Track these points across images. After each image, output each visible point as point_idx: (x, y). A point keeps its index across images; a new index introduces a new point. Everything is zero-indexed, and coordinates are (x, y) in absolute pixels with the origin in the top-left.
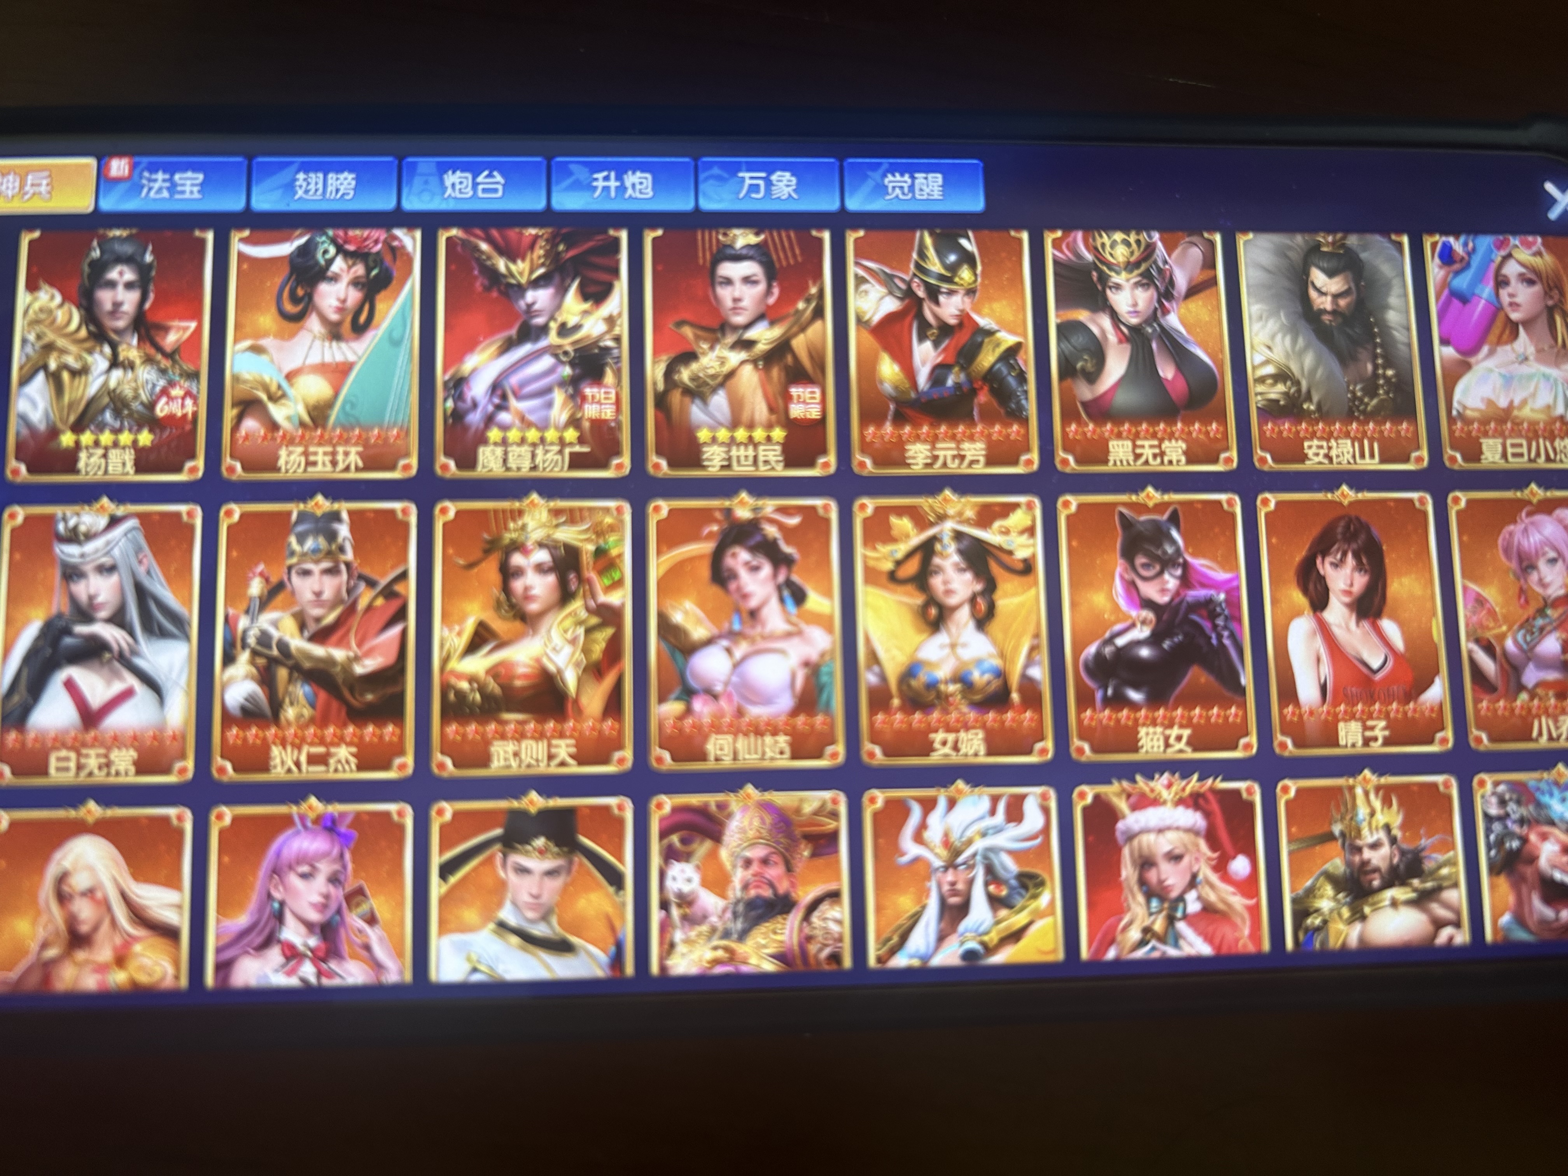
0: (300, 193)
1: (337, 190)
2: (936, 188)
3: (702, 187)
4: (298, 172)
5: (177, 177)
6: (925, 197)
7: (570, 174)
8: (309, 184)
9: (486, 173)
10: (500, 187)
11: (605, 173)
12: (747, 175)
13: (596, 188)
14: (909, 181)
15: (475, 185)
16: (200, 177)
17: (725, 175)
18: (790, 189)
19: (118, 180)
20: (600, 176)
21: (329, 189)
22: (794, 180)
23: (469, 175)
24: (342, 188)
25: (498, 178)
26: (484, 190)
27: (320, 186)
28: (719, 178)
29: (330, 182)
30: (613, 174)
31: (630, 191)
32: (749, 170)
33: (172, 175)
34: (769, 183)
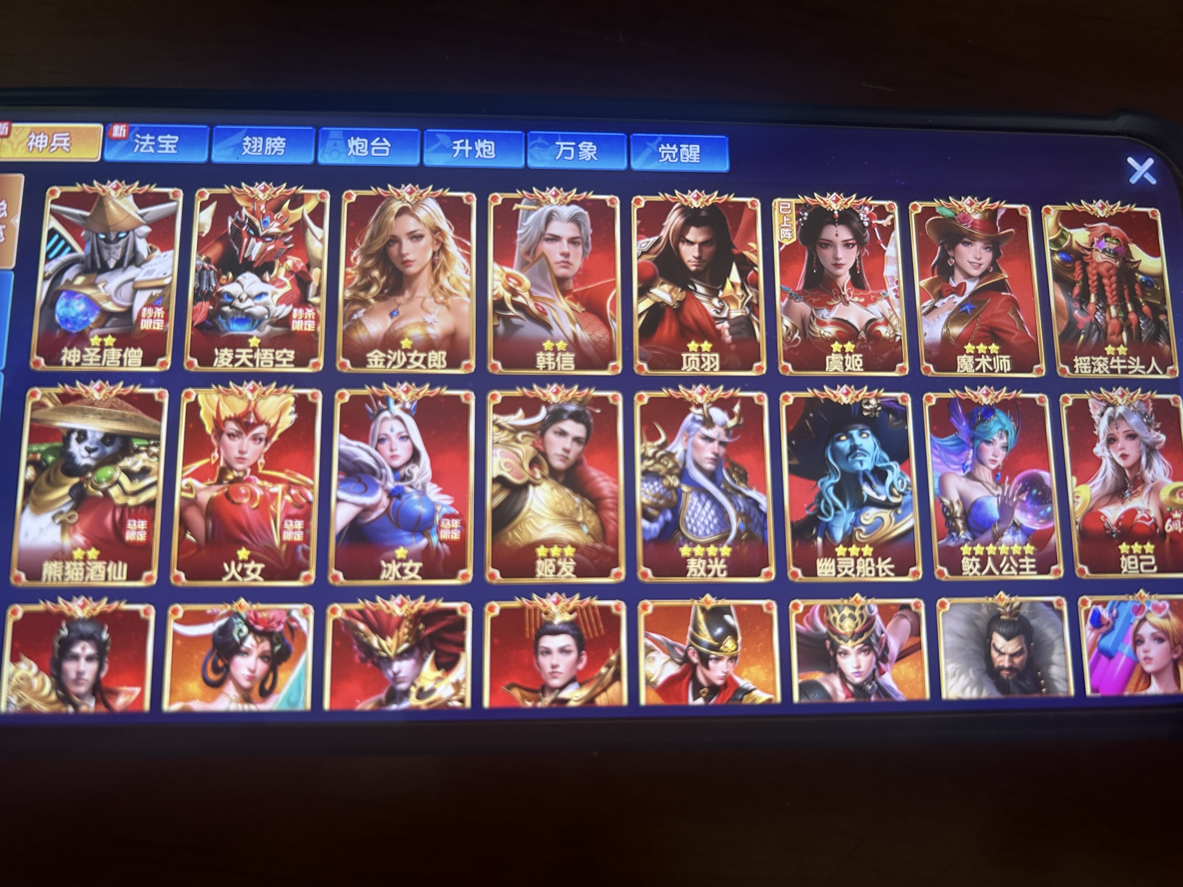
0: (247, 151)
1: (273, 149)
2: (695, 155)
3: (529, 151)
4: (245, 137)
5: (160, 138)
6: (688, 161)
7: (438, 140)
8: (252, 144)
9: (378, 139)
10: (387, 149)
11: (462, 141)
12: (562, 144)
13: (456, 150)
14: (676, 150)
15: (370, 147)
16: (177, 138)
17: (547, 143)
18: (592, 154)
19: (118, 139)
20: (458, 142)
21: (267, 148)
22: (595, 147)
23: (366, 141)
24: (276, 147)
25: (387, 143)
26: (376, 151)
27: (261, 146)
28: (542, 146)
29: (267, 143)
30: (467, 141)
31: (479, 153)
32: (563, 140)
33: (157, 137)
34: (577, 150)
